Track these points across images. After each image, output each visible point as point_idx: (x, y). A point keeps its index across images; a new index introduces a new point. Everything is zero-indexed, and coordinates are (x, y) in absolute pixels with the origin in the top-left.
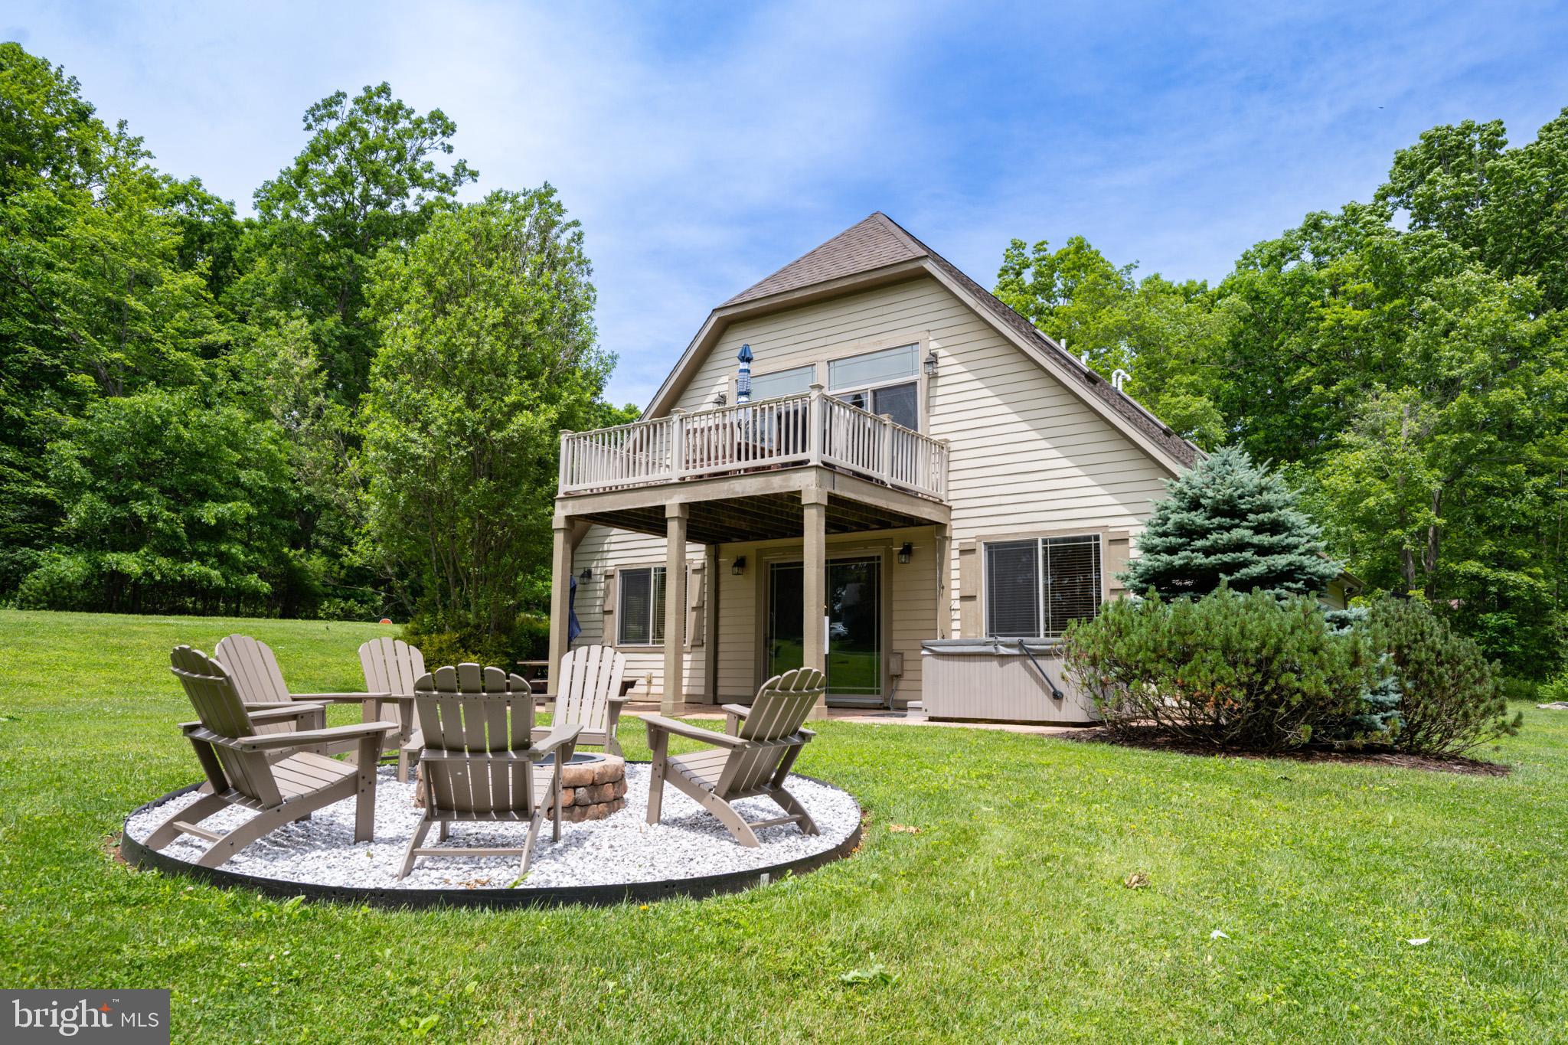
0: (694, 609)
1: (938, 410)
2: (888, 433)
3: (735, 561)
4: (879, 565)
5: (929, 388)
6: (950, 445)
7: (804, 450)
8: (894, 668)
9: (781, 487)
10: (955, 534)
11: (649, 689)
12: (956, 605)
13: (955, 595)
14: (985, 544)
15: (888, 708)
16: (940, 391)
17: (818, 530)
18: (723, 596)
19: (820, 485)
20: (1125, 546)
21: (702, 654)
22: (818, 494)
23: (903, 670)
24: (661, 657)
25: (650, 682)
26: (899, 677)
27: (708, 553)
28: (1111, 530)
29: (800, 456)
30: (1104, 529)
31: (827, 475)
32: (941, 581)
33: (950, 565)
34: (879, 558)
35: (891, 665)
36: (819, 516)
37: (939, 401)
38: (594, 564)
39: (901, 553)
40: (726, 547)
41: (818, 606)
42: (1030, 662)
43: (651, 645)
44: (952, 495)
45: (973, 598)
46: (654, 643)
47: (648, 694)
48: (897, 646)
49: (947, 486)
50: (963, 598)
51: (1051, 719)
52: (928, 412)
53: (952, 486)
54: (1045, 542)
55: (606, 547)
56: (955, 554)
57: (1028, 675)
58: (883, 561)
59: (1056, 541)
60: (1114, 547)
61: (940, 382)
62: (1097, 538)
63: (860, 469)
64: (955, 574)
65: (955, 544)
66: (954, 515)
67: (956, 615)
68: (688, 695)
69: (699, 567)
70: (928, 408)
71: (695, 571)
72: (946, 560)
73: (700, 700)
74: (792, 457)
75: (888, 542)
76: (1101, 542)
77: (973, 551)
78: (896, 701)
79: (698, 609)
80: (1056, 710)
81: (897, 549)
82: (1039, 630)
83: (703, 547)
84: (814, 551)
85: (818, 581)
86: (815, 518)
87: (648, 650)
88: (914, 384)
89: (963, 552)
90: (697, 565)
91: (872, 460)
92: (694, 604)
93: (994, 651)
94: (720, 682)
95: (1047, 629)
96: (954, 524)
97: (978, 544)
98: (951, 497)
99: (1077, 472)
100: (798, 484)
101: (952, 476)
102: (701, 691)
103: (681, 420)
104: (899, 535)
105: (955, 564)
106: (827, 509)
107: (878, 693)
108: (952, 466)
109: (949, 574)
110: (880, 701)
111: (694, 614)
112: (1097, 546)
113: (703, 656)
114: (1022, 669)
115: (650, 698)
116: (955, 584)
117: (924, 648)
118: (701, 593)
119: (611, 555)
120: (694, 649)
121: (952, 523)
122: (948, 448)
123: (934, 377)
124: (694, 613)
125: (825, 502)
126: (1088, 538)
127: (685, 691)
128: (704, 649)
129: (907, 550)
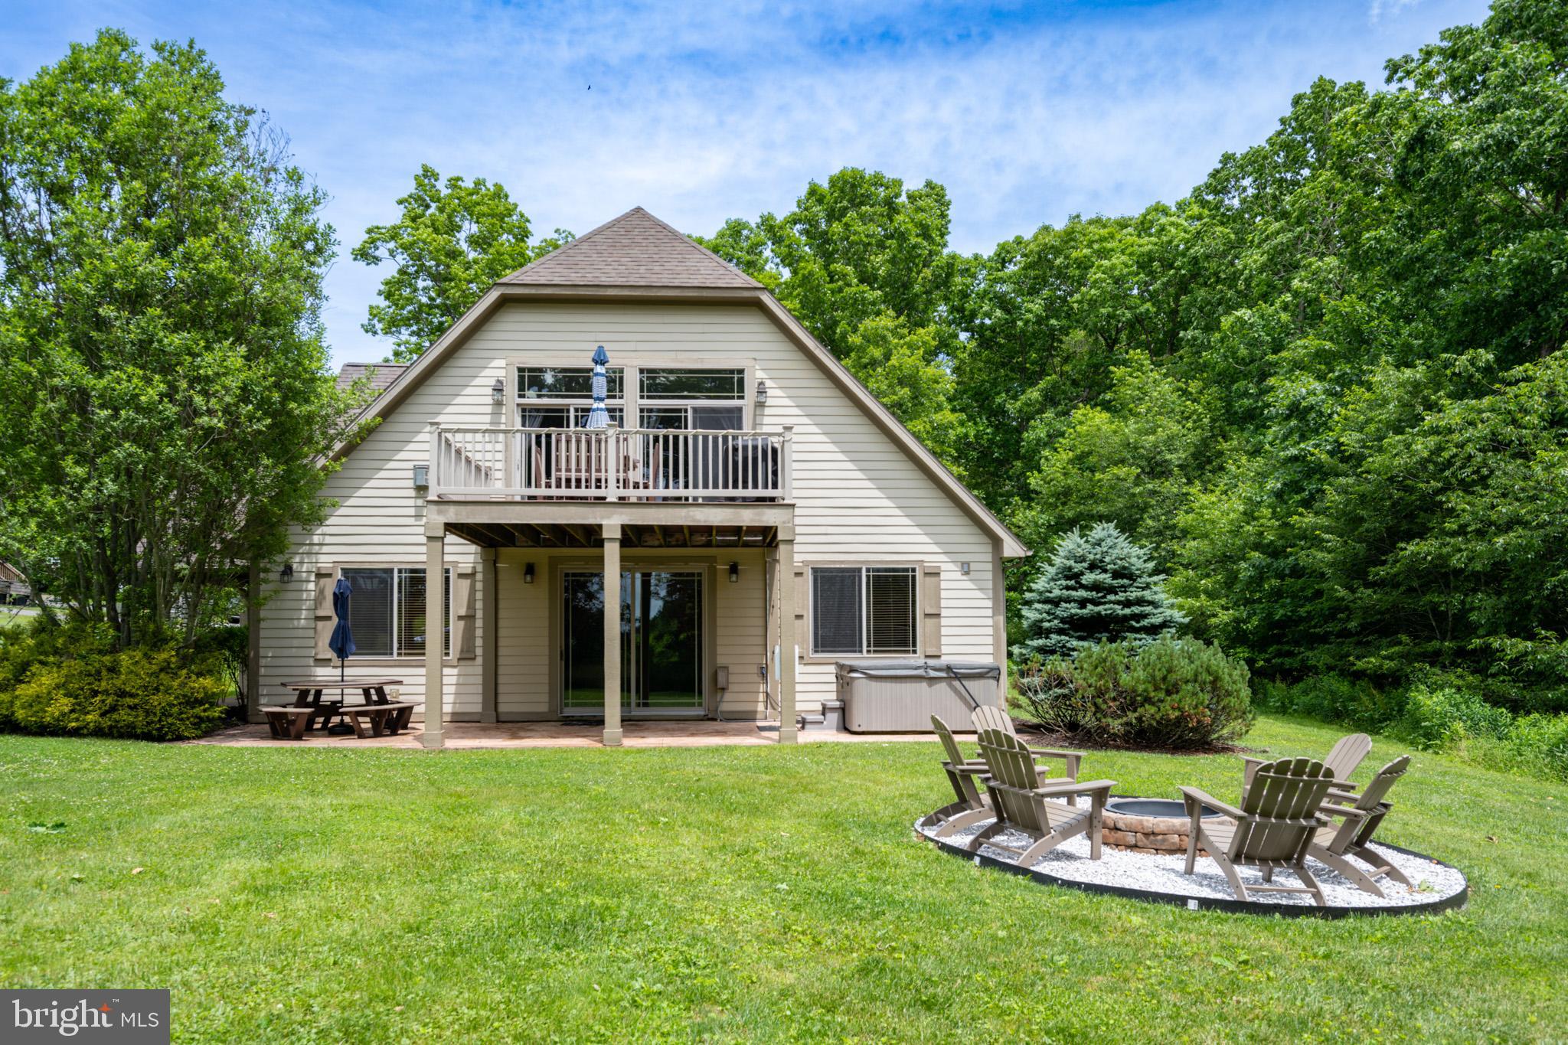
0: (460, 617)
3: (524, 567)
4: (700, 581)
5: (755, 415)
8: (720, 681)
9: (752, 521)
14: (812, 567)
15: (714, 719)
16: (766, 420)
18: (503, 604)
20: (936, 578)
21: (477, 668)
23: (728, 682)
24: (423, 671)
26: (725, 688)
27: (483, 555)
28: (925, 564)
29: (769, 492)
30: (919, 563)
32: (770, 600)
34: (700, 575)
35: (719, 678)
38: (297, 559)
39: (730, 572)
40: (507, 551)
42: (957, 683)
43: (395, 657)
45: (801, 617)
46: (399, 654)
48: (721, 660)
54: (868, 570)
55: (316, 539)
57: (953, 694)
58: (705, 578)
59: (878, 570)
60: (927, 578)
61: (767, 411)
62: (914, 570)
65: (785, 567)
68: (453, 714)
69: (469, 571)
71: (461, 576)
72: (775, 582)
73: (476, 718)
75: (712, 560)
76: (917, 574)
77: (801, 573)
78: (723, 712)
79: (469, 618)
81: (722, 567)
82: (860, 646)
83: (472, 548)
87: (392, 661)
88: (739, 409)
90: (466, 567)
92: (463, 612)
93: (924, 674)
94: (501, 699)
95: (868, 646)
97: (806, 567)
99: (898, 512)
100: (773, 520)
102: (474, 707)
104: (723, 554)
107: (700, 705)
110: (701, 713)
112: (914, 577)
113: (475, 670)
114: (948, 689)
118: (473, 600)
119: (325, 549)
120: (462, 663)
123: (760, 405)
124: (462, 623)
126: (907, 570)
127: (448, 709)
128: (476, 662)
129: (734, 569)
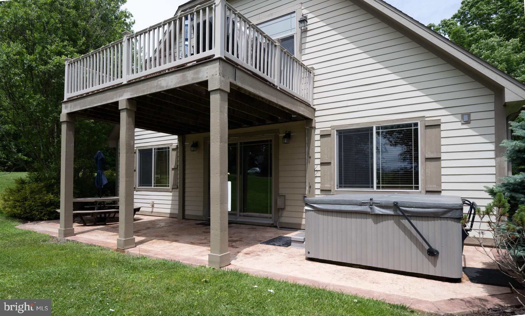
0: (173, 169)
1: (307, 51)
2: (278, 52)
3: (192, 144)
4: (271, 145)
5: (301, 38)
6: (314, 71)
7: (210, 48)
8: (280, 203)
9: (193, 79)
10: (317, 126)
11: (153, 209)
12: (318, 168)
13: (318, 162)
14: (337, 131)
15: (276, 227)
16: (308, 39)
17: (221, 111)
18: (187, 163)
19: (223, 74)
20: (437, 129)
22: (221, 82)
23: (285, 205)
25: (153, 206)
26: (283, 209)
27: (179, 139)
28: (427, 119)
29: (208, 53)
30: (421, 119)
31: (230, 69)
32: (309, 153)
33: (314, 144)
34: (271, 141)
35: (278, 203)
36: (222, 100)
37: (307, 45)
39: (284, 137)
40: (188, 136)
41: (221, 173)
42: (405, 222)
44: (316, 102)
45: (329, 164)
46: (154, 186)
47: (152, 212)
48: (281, 192)
49: (313, 97)
50: (322, 164)
51: (425, 273)
52: (301, 53)
53: (316, 96)
54: (378, 128)
56: (317, 137)
57: (402, 233)
58: (273, 143)
59: (386, 127)
60: (428, 130)
61: (309, 33)
62: (416, 124)
63: (257, 71)
64: (317, 150)
65: (317, 132)
66: (317, 114)
67: (318, 174)
68: (171, 214)
69: (175, 147)
70: (301, 50)
71: (173, 150)
72: (312, 141)
74: (202, 55)
76: (419, 127)
77: (329, 135)
78: (281, 223)
79: (176, 169)
80: (431, 266)
81: (282, 135)
82: (372, 183)
83: (176, 137)
84: (218, 128)
85: (221, 153)
86: (219, 102)
87: (152, 190)
88: (292, 37)
89: (322, 136)
90: (174, 146)
91: (266, 68)
92: (173, 166)
93: (369, 210)
94: (186, 208)
95: (378, 183)
96: (317, 120)
97: (332, 131)
98: (314, 103)
99: (402, 82)
100: (206, 75)
101: (316, 90)
102: (176, 212)
103: (129, 40)
104: (282, 127)
105: (317, 144)
106: (230, 95)
107: (271, 218)
108: (316, 84)
109: (314, 149)
110: (271, 222)
111: (173, 172)
112: (416, 130)
113: (177, 194)
114: (396, 227)
115: (153, 214)
116: (317, 156)
117: (307, 204)
118: (177, 161)
120: (174, 190)
121: (316, 119)
122: (314, 73)
123: (305, 31)
125: (228, 90)
126: (410, 125)
128: (178, 190)
129: (288, 136)
